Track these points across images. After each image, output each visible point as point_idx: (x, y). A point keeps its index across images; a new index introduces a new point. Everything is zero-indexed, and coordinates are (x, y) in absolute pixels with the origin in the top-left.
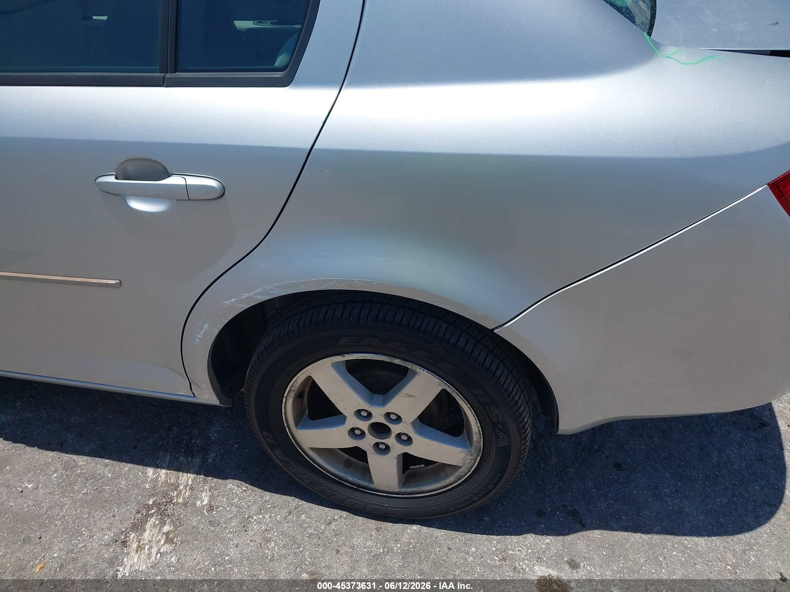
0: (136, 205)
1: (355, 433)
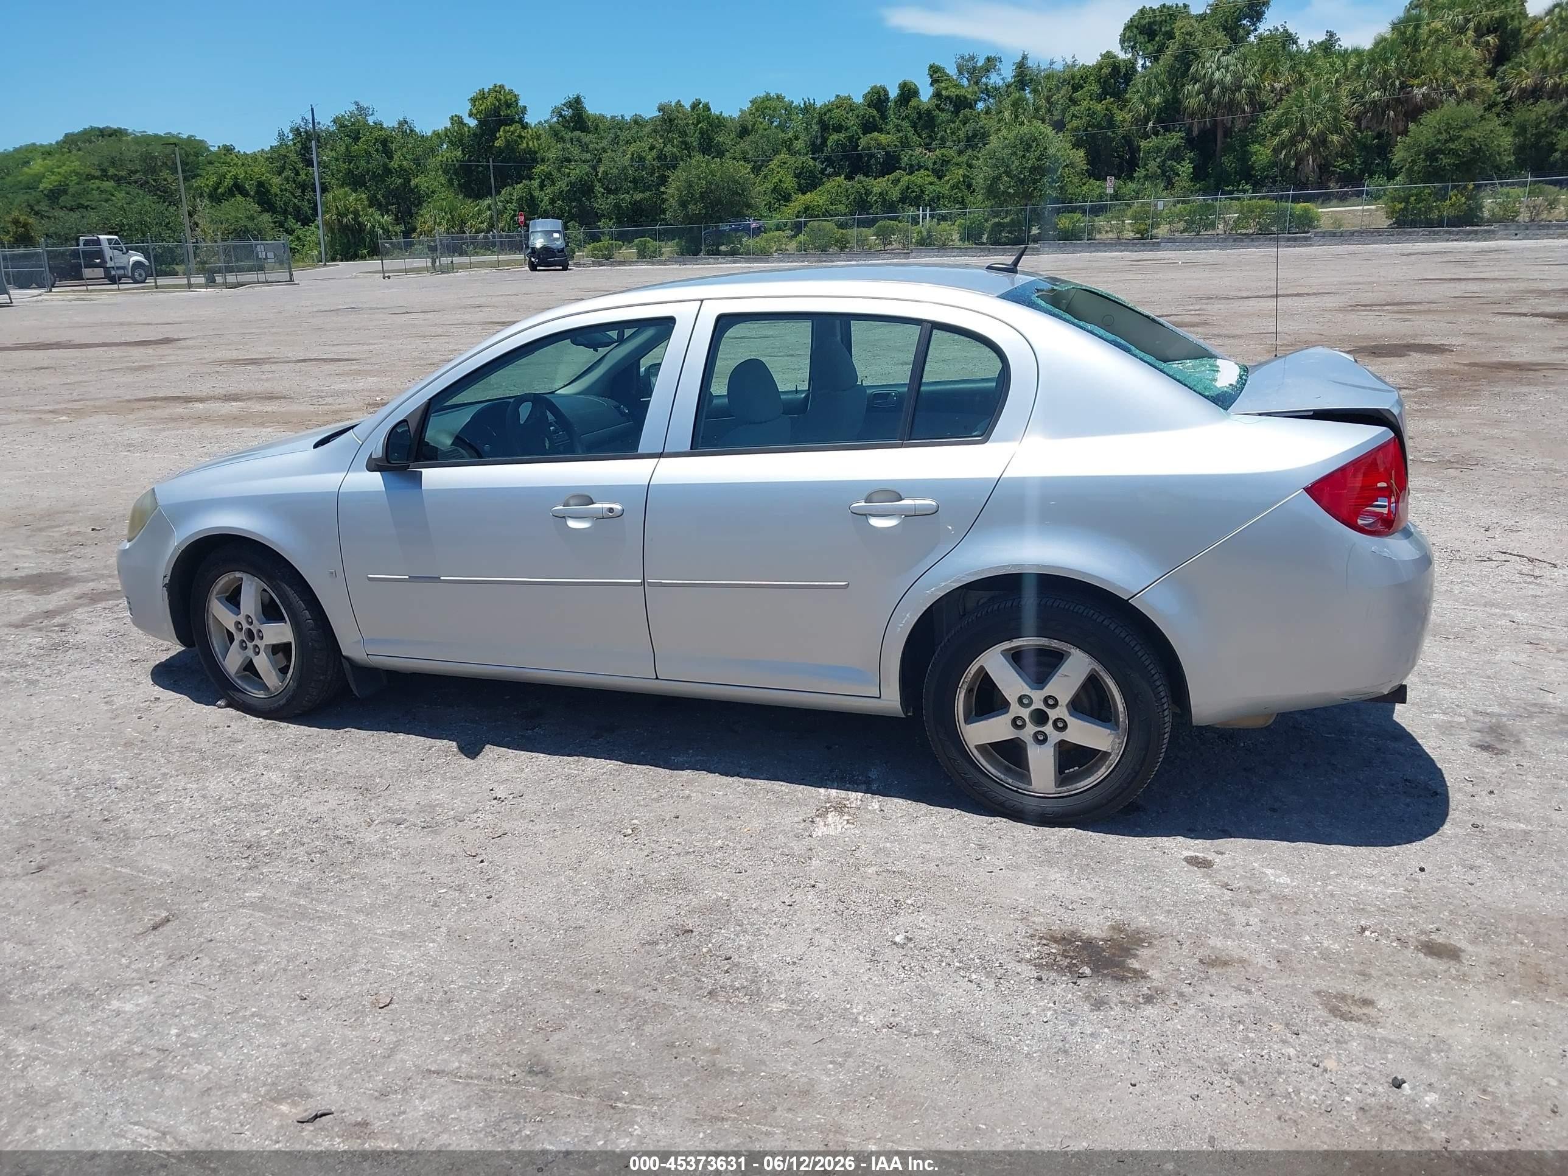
0: (876, 522)
1: (1017, 723)
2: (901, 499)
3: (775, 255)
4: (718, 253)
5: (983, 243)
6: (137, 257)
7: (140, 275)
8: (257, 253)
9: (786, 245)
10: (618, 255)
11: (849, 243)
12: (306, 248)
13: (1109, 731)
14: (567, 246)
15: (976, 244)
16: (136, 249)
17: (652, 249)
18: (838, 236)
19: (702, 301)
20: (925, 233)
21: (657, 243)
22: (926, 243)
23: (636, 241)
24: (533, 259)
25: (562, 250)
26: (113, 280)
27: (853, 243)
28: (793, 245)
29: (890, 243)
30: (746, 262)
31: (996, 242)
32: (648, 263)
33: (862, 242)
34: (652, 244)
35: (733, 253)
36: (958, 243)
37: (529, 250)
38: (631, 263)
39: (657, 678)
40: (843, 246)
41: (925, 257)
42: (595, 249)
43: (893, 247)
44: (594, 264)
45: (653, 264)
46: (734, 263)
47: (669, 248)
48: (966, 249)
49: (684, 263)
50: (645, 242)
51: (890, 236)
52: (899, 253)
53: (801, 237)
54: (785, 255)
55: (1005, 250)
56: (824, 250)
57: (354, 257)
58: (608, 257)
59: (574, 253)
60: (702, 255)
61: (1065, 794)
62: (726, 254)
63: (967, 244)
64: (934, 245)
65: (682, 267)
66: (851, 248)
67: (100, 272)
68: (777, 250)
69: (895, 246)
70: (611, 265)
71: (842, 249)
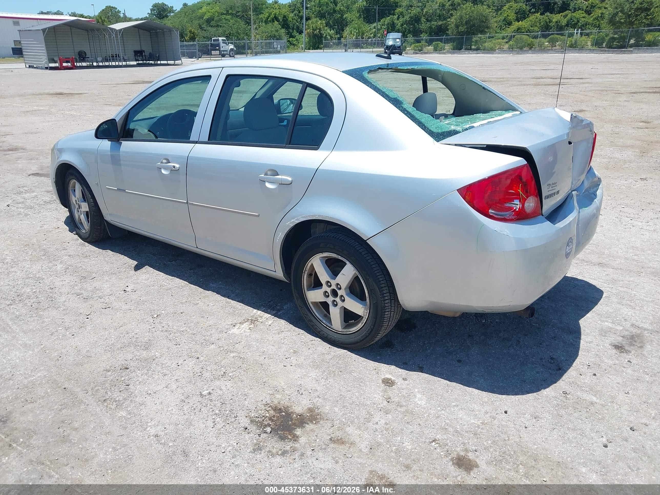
0: (268, 185)
1: (326, 294)
2: (278, 175)
3: (497, 51)
4: (471, 49)
5: (602, 47)
6: (231, 46)
7: (232, 54)
8: (274, 45)
9: (503, 46)
10: (425, 50)
11: (534, 45)
12: (300, 44)
13: (362, 306)
14: (402, 45)
15: (599, 48)
16: (232, 43)
17: (440, 47)
18: (529, 42)
19: (223, 68)
20: (573, 42)
21: (443, 44)
22: (574, 47)
23: (434, 43)
24: (386, 51)
25: (400, 47)
26: (223, 56)
27: (536, 45)
28: (507, 46)
29: (555, 46)
30: (483, 54)
31: (610, 47)
32: (438, 53)
33: (541, 45)
34: (441, 44)
35: (477, 49)
36: (590, 47)
37: (386, 47)
38: (430, 53)
39: (197, 247)
40: (531, 47)
41: (572, 53)
42: (415, 46)
43: (557, 48)
44: (414, 53)
45: (440, 54)
46: (477, 54)
47: (448, 47)
48: (594, 50)
49: (454, 53)
50: (438, 44)
51: (555, 42)
52: (559, 51)
53: (511, 43)
54: (502, 50)
55: (614, 51)
56: (521, 48)
57: (318, 48)
58: (420, 50)
59: (406, 48)
60: (463, 50)
61: (345, 333)
62: (474, 50)
63: (594, 48)
64: (577, 48)
65: (453, 55)
66: (535, 48)
67: (218, 52)
68: (498, 48)
69: (557, 47)
70: (421, 54)
71: (531, 48)
